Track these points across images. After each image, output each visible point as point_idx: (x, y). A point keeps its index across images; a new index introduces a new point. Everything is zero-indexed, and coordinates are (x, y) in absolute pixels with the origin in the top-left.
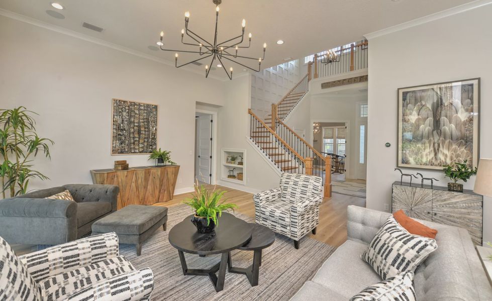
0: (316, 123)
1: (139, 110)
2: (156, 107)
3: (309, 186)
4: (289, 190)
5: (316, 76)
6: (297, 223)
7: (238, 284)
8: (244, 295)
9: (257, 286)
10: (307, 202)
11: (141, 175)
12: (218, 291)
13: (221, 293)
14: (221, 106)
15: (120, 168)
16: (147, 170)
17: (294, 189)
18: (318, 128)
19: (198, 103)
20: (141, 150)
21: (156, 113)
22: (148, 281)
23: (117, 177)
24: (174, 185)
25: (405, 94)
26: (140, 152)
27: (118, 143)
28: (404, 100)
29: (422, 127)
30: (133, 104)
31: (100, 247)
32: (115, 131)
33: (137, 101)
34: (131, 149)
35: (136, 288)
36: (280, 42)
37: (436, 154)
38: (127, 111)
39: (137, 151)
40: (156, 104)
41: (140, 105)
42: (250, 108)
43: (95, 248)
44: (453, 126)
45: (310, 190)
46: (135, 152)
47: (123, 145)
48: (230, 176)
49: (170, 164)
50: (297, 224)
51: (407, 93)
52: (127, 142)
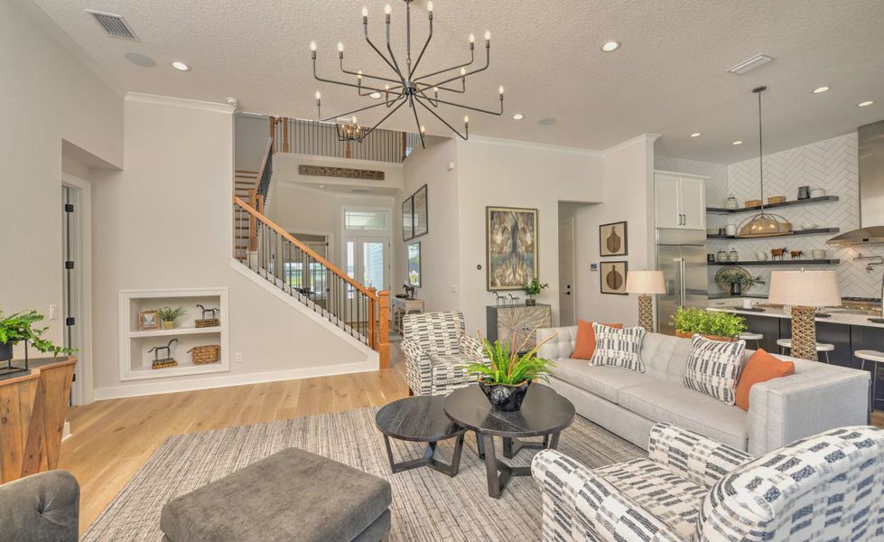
25: (493, 213)
28: (492, 219)
29: (505, 248)
37: (514, 275)
44: (524, 248)
51: (494, 212)
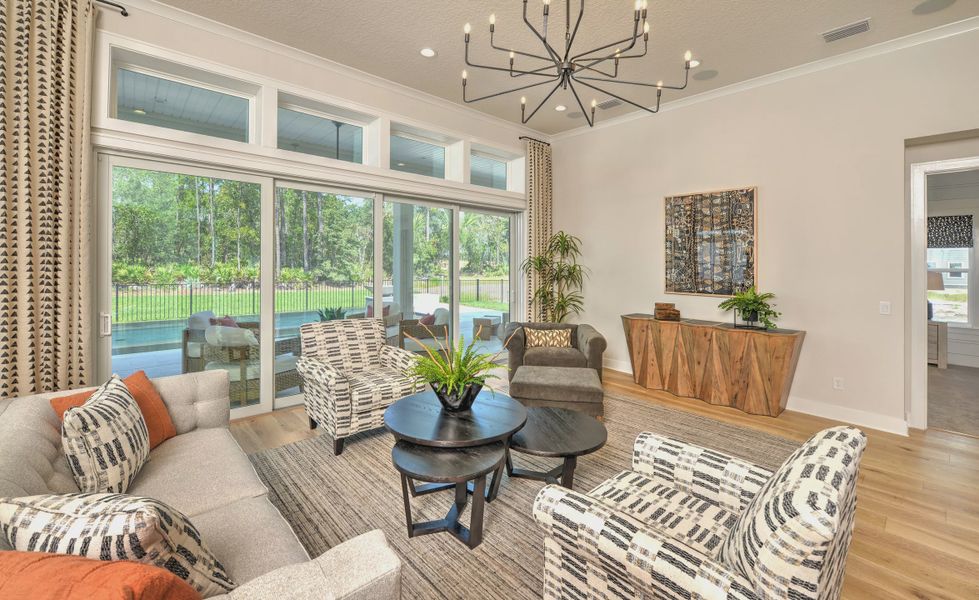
1: (712, 205)
20: (717, 287)
30: (698, 198)
32: (669, 251)
33: (706, 190)
34: (697, 284)
38: (688, 213)
39: (709, 289)
46: (704, 292)
47: (683, 277)
52: (689, 271)
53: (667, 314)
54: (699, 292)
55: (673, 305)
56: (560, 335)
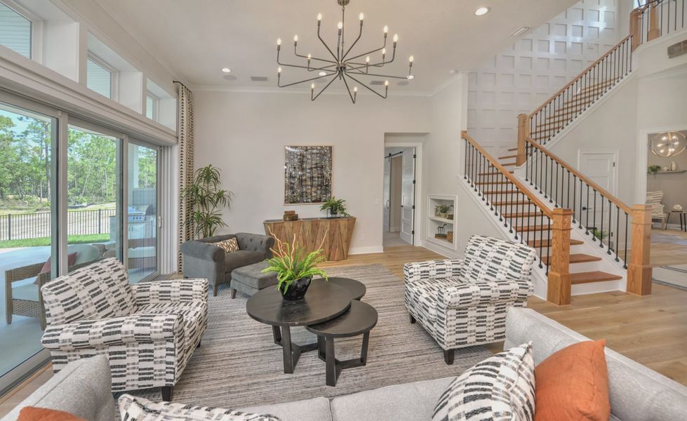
0: (672, 134)
2: (330, 148)
3: (503, 262)
4: (472, 264)
5: (655, 33)
6: (444, 319)
7: (314, 375)
8: (309, 389)
9: (334, 388)
10: (474, 288)
11: (308, 227)
12: (286, 372)
13: (288, 376)
14: (427, 133)
15: (287, 219)
16: (315, 223)
17: (479, 264)
18: (677, 143)
19: (386, 135)
21: (331, 155)
22: (168, 325)
23: (284, 228)
24: (348, 242)
26: (313, 202)
27: (289, 193)
31: (187, 290)
35: (155, 327)
36: (482, 11)
40: (330, 145)
41: (312, 148)
42: (465, 129)
43: (183, 289)
45: (505, 269)
46: (307, 202)
48: (438, 236)
49: (343, 215)
50: (445, 322)
53: (292, 217)
54: (304, 202)
55: (294, 212)
56: (231, 243)
